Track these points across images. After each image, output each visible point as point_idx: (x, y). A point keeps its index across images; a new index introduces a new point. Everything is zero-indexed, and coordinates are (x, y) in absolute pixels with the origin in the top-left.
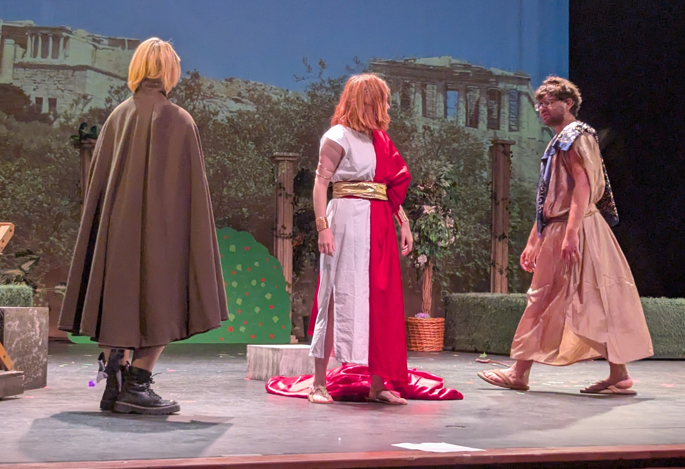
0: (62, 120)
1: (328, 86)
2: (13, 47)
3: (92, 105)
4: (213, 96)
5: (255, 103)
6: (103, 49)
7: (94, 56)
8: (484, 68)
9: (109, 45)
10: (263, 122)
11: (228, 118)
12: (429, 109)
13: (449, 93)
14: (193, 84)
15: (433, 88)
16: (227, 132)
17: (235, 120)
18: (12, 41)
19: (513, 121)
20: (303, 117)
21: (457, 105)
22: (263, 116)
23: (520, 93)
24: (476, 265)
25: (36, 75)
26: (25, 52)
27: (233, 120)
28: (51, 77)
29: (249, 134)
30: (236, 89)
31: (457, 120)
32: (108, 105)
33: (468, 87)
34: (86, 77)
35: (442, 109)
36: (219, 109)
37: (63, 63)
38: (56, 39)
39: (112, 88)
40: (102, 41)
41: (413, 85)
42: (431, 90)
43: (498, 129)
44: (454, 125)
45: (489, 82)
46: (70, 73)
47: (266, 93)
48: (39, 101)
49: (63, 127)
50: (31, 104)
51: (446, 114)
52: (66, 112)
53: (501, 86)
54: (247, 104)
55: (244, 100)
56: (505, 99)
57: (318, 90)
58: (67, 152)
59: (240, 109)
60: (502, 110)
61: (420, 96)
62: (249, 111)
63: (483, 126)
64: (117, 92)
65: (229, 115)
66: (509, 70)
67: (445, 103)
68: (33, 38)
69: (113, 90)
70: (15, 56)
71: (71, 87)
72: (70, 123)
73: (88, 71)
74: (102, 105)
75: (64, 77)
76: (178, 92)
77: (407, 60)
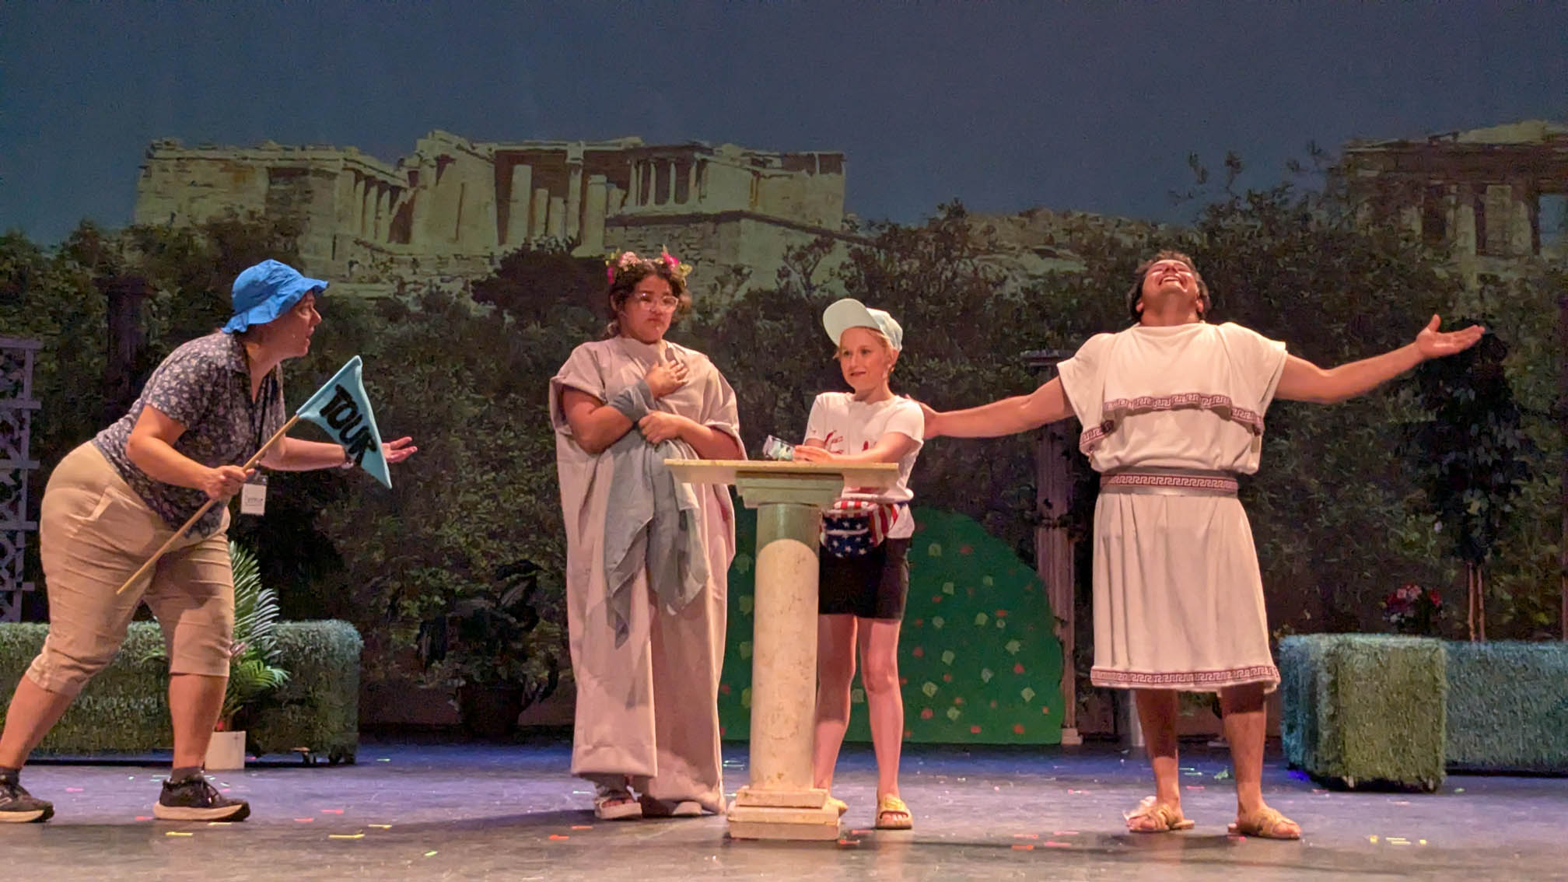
1: (1249, 206)
2: (603, 189)
3: (752, 284)
4: (994, 248)
5: (1083, 254)
6: (771, 176)
7: (754, 193)
9: (782, 168)
10: (1101, 292)
11: (1025, 290)
12: (1493, 236)
13: (1543, 200)
14: (951, 230)
15: (1502, 191)
16: (1025, 318)
17: (1042, 293)
18: (602, 178)
22: (1103, 280)
25: (645, 236)
26: (626, 196)
27: (1035, 294)
28: (674, 238)
30: (1041, 230)
32: (783, 283)
34: (739, 233)
35: (1527, 234)
36: (1005, 272)
37: (696, 210)
38: (683, 168)
39: (789, 248)
40: (771, 161)
42: (1496, 196)
44: (1560, 268)
46: (709, 226)
47: (1107, 234)
51: (1536, 246)
52: (703, 301)
54: (1066, 258)
55: (1059, 251)
57: (1224, 218)
59: (1052, 270)
61: (1471, 210)
62: (1069, 274)
64: (800, 257)
65: (1029, 284)
67: (1535, 222)
68: (641, 169)
69: (792, 253)
70: (608, 206)
72: (710, 322)
73: (743, 221)
74: (771, 284)
75: (698, 235)
76: (920, 248)
77: (1436, 138)
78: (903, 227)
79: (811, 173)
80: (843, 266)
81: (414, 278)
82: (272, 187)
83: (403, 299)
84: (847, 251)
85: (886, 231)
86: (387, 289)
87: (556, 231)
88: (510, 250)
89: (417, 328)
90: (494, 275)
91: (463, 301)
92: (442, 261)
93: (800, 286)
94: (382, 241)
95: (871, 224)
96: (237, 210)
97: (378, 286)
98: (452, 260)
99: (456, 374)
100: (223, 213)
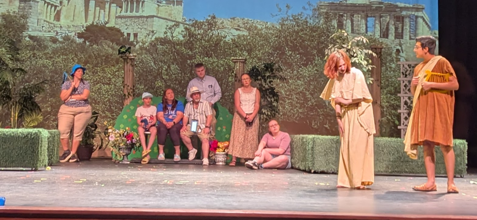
0: (141, 44)
1: (292, 18)
2: (115, 8)
3: (157, 35)
4: (224, 27)
5: (248, 30)
6: (163, 6)
7: (158, 10)
8: (392, 3)
9: (166, 4)
10: (252, 40)
11: (232, 39)
12: (355, 28)
13: (369, 19)
14: (212, 22)
15: (358, 17)
16: (231, 47)
17: (236, 40)
18: (115, 5)
19: (412, 33)
20: (276, 37)
21: (374, 26)
22: (253, 37)
23: (417, 17)
24: (388, 119)
25: (127, 21)
26: (121, 10)
27: (235, 40)
28: (135, 22)
29: (244, 47)
30: (236, 23)
31: (374, 34)
32: (165, 35)
33: (382, 15)
34: (153, 21)
35: (364, 28)
36: (226, 34)
37: (141, 15)
38: (138, 2)
39: (167, 26)
40: (162, 2)
41: (345, 15)
42: (356, 17)
43: (402, 38)
44: (373, 37)
45: (396, 11)
46: (145, 19)
47: (254, 25)
48: (129, 35)
49: (141, 48)
50: (124, 37)
51: (367, 31)
52: (143, 40)
53: (404, 13)
54: (243, 31)
55: (241, 29)
56: (407, 20)
57: (285, 21)
58: (143, 61)
59: (239, 34)
60: (405, 28)
61: (350, 21)
62: (244, 35)
63: (392, 37)
64: (170, 28)
65: (233, 37)
66: (409, 4)
67: (366, 25)
68: (126, 3)
69: (168, 27)
70: (116, 13)
71: (145, 27)
72: (145, 46)
73: (155, 18)
74: (162, 36)
75: (142, 22)
76: (203, 27)
77: (341, 2)
78: (199, 21)
79: (174, 5)
80: (182, 31)
81: (60, 31)
82: (21, 5)
83: (57, 37)
84: (183, 27)
85: (194, 22)
86: (53, 34)
87: (101, 18)
88: (89, 24)
89: (61, 45)
90: (84, 31)
91: (75, 38)
92: (69, 27)
93: (170, 37)
94: (52, 21)
95: (190, 20)
96: (10, 11)
97: (50, 33)
98: (72, 26)
99: (72, 58)
100: (6, 12)
